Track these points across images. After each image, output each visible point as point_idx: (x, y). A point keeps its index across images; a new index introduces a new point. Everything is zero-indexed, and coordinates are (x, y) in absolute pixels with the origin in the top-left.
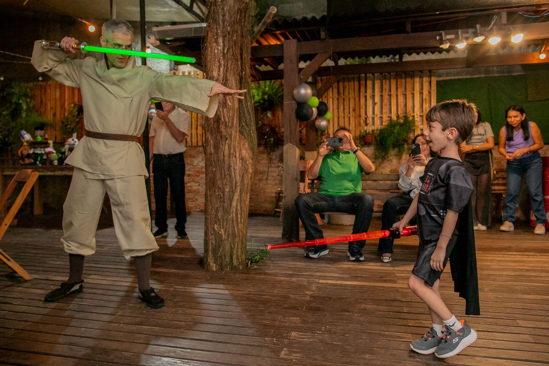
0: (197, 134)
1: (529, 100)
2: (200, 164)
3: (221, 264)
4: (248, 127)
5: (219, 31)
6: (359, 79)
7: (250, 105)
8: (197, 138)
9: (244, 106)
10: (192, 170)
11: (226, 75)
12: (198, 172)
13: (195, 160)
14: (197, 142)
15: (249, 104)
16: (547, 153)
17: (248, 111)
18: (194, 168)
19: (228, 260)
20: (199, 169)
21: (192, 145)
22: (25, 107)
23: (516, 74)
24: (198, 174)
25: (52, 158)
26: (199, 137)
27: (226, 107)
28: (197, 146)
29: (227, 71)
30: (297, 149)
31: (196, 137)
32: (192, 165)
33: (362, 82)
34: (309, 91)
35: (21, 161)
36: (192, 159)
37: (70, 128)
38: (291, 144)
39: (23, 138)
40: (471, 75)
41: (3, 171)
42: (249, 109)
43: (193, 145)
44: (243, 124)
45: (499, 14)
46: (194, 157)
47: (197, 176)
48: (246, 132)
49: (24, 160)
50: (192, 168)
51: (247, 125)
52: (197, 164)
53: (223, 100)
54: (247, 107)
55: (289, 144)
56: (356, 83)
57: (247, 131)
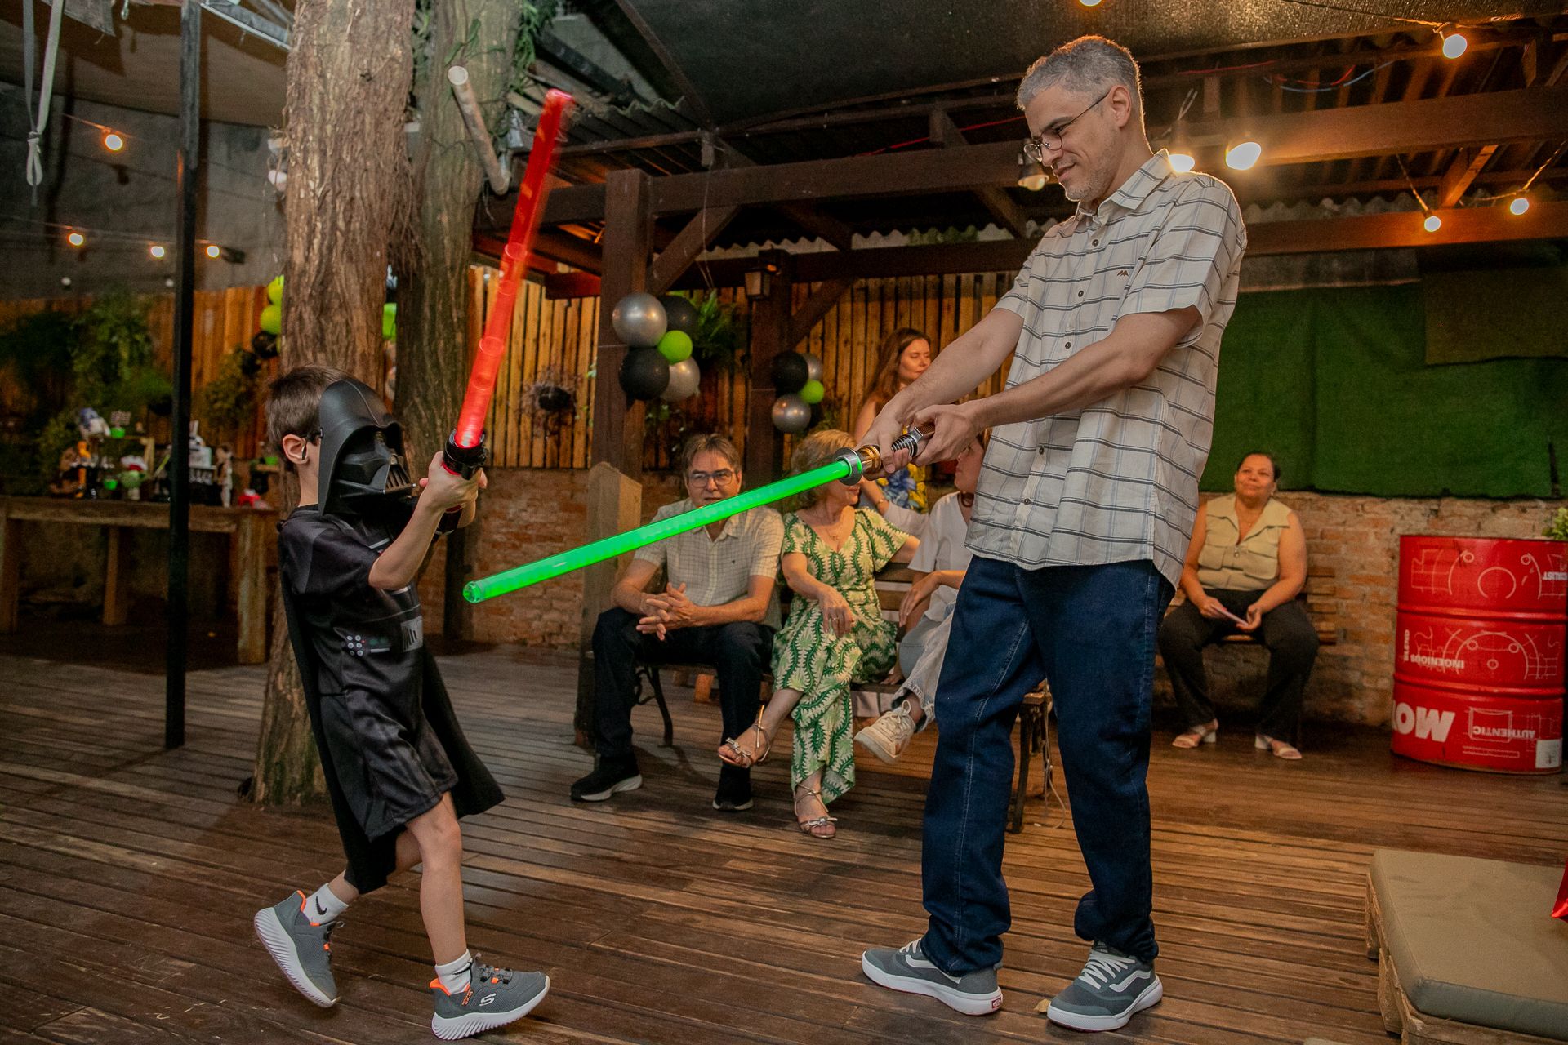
0: (519, 435)
1: (1429, 362)
2: (524, 514)
3: (279, 784)
4: (429, 408)
5: (311, 138)
6: (940, 294)
7: (445, 350)
8: (519, 446)
9: (426, 349)
10: (504, 530)
11: (329, 260)
12: (517, 536)
13: (511, 504)
14: (518, 456)
15: (442, 344)
16: (1483, 526)
17: (436, 365)
18: (508, 526)
19: (298, 777)
20: (521, 527)
21: (505, 463)
22: (125, 355)
23: (1398, 282)
24: (517, 543)
25: (126, 482)
26: (523, 443)
27: (323, 348)
28: (518, 467)
29: (330, 249)
30: (624, 479)
31: (515, 444)
32: (504, 519)
33: (946, 302)
34: (655, 315)
35: (54, 488)
36: (505, 502)
37: (221, 409)
38: (608, 465)
39: (88, 426)
40: (1262, 283)
41: (9, 510)
42: (441, 360)
43: (508, 464)
44: (417, 400)
45: (1199, 85)
46: (510, 497)
47: (514, 547)
48: (420, 422)
49: (60, 486)
50: (503, 526)
51: (425, 400)
52: (514, 514)
53: (313, 329)
54: (434, 352)
55: (604, 463)
56: (932, 304)
57: (424, 421)
